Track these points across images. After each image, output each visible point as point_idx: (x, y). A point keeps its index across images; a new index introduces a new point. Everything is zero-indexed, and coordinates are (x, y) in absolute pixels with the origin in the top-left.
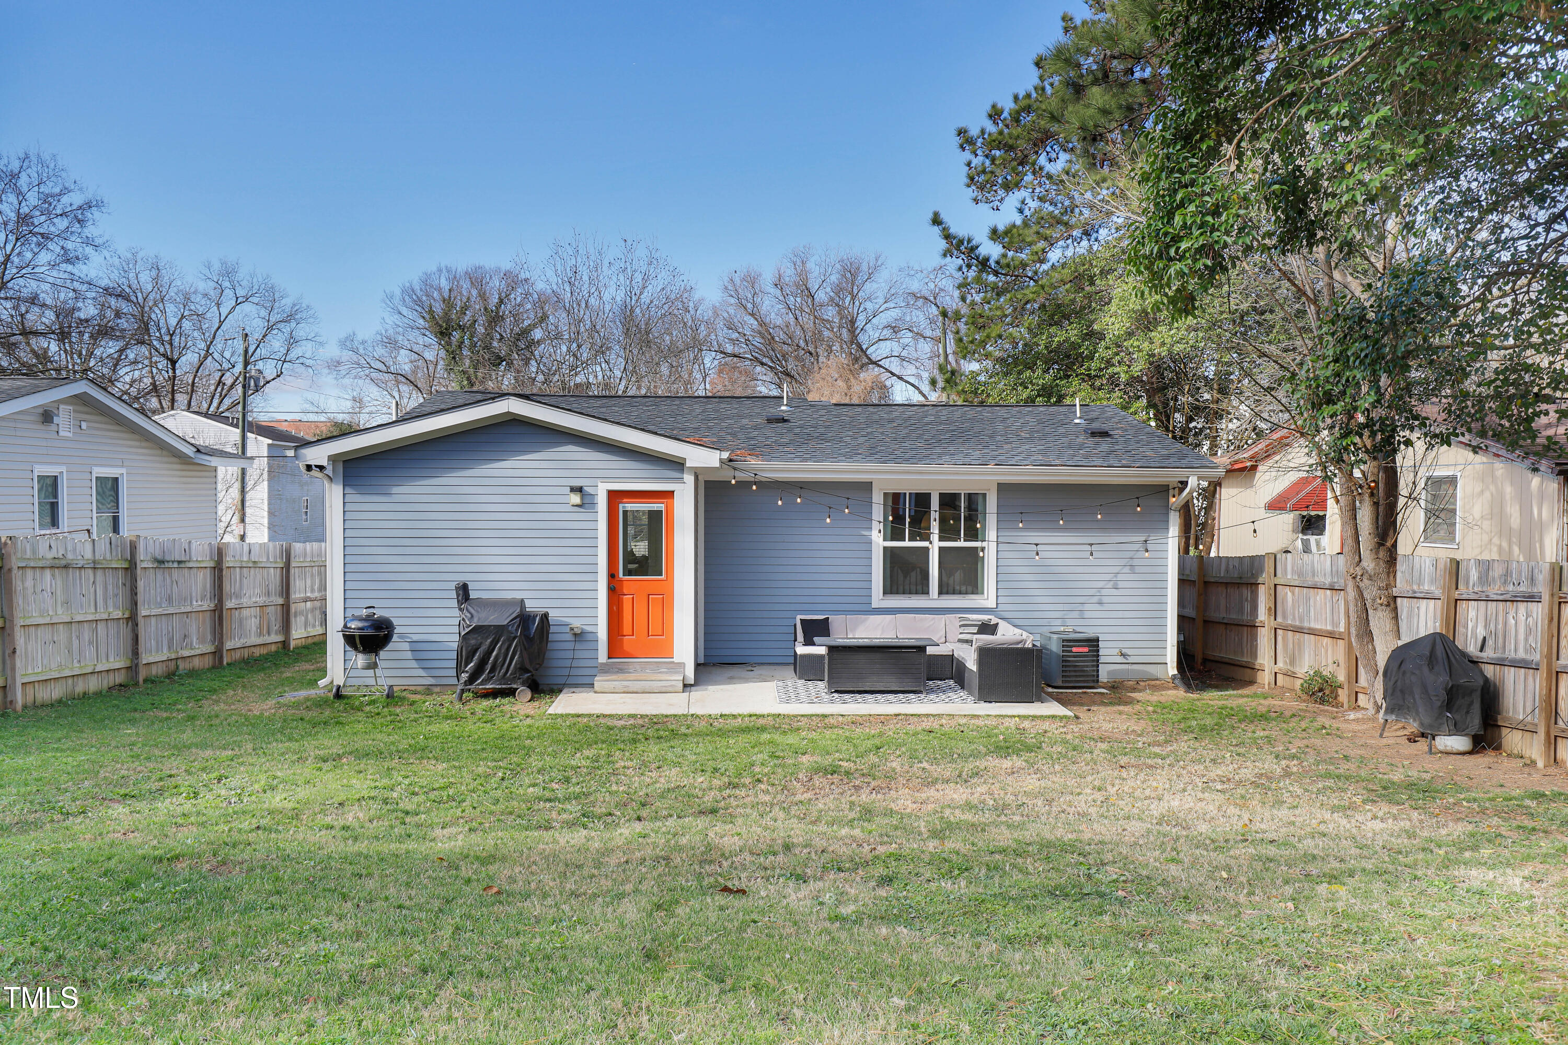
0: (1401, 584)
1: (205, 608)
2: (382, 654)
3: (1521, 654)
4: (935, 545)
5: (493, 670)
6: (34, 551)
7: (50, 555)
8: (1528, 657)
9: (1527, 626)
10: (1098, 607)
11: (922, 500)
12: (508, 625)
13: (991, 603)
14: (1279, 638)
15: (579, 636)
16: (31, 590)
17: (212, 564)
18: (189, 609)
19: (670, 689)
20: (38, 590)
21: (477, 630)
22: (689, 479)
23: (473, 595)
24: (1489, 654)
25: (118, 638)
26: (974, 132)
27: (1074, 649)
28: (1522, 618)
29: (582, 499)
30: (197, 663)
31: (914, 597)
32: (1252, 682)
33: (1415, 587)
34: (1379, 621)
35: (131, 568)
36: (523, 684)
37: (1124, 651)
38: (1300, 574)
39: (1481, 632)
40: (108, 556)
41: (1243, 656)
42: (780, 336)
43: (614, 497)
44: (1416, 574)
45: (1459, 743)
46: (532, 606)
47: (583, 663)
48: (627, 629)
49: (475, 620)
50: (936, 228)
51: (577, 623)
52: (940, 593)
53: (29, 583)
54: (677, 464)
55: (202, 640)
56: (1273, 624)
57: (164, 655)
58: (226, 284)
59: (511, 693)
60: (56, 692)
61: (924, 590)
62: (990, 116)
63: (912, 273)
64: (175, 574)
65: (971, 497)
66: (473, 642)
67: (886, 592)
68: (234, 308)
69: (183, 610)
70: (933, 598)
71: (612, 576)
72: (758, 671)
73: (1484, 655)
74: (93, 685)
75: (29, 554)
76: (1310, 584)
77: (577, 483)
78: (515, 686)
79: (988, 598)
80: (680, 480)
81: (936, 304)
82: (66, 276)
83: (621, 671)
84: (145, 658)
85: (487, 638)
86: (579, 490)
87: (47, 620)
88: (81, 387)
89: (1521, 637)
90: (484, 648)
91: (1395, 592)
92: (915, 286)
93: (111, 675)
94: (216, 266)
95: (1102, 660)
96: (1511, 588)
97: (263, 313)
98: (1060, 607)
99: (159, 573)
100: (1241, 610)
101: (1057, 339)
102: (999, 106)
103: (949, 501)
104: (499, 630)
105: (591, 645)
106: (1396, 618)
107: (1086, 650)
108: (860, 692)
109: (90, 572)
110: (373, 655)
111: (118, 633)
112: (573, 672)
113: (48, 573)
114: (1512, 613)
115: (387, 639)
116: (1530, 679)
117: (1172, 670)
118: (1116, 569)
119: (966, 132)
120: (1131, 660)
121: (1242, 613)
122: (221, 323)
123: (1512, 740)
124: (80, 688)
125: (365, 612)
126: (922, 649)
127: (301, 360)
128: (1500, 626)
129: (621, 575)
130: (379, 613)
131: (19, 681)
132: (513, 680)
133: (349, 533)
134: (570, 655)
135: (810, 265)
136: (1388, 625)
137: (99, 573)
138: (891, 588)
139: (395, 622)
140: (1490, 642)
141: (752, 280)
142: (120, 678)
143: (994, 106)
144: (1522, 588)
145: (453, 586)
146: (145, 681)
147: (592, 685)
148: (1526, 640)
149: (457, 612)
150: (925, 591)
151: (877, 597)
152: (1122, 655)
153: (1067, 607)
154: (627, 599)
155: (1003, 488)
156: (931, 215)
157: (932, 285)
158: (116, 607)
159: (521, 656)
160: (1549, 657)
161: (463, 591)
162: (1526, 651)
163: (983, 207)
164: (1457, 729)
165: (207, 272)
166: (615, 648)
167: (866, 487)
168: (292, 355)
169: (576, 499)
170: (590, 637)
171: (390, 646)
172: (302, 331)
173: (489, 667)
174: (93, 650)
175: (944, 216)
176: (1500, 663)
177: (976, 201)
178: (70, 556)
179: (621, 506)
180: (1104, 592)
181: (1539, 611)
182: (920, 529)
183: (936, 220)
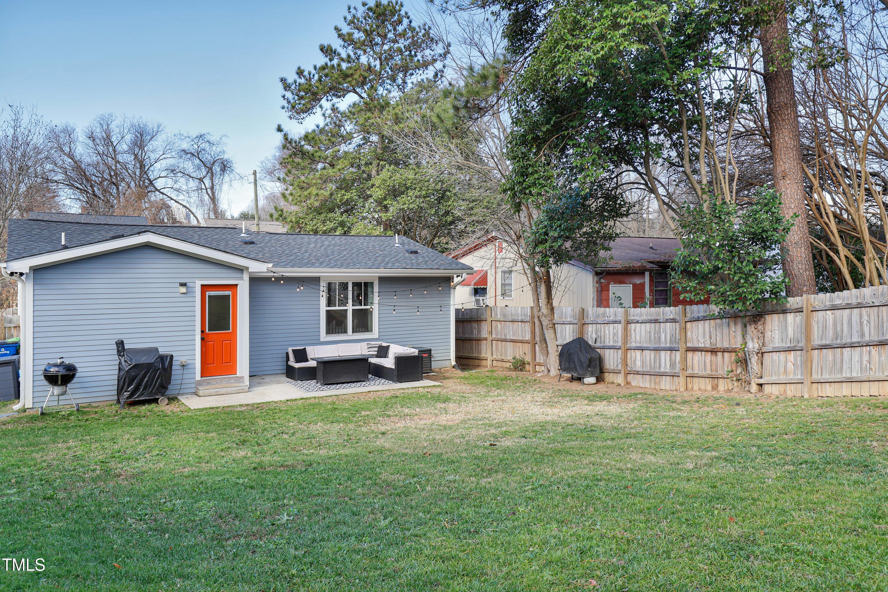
0: (557, 318)
2: (69, 385)
3: (611, 344)
4: (350, 308)
5: (144, 389)
8: (615, 345)
9: (614, 333)
10: (421, 335)
11: (344, 286)
12: (154, 363)
13: (376, 336)
14: (494, 345)
15: (186, 366)
19: (241, 391)
21: (136, 366)
22: (246, 278)
23: (126, 347)
24: (598, 344)
26: (290, 80)
27: (423, 355)
28: (611, 330)
29: (187, 290)
31: (341, 335)
32: (478, 366)
33: (564, 320)
34: (549, 334)
36: (162, 395)
38: (504, 316)
39: (594, 336)
41: (473, 353)
42: (90, 170)
43: (205, 288)
44: (564, 314)
45: (592, 380)
46: (163, 351)
47: (187, 381)
48: (210, 361)
49: (134, 361)
50: (279, 133)
51: (185, 359)
52: (353, 332)
54: (240, 270)
56: (491, 339)
59: (155, 401)
61: (343, 331)
62: (298, 73)
63: (183, 137)
65: (366, 284)
66: (133, 374)
67: (328, 333)
70: (350, 335)
71: (202, 332)
72: (267, 379)
73: (596, 345)
76: (510, 320)
77: (183, 281)
78: (157, 397)
79: (375, 333)
80: (242, 278)
81: (199, 158)
83: (209, 383)
85: (142, 371)
86: (183, 285)
89: (611, 337)
90: (139, 377)
91: (554, 322)
92: (185, 146)
95: (432, 359)
96: (606, 318)
100: (472, 333)
101: (346, 197)
102: (302, 68)
103: (357, 286)
104: (149, 366)
105: (191, 371)
106: (555, 333)
107: (427, 355)
110: (64, 387)
112: (183, 387)
114: (607, 328)
115: (72, 377)
116: (616, 353)
117: (454, 363)
119: (285, 80)
120: (436, 359)
121: (473, 334)
123: (609, 377)
125: (59, 361)
128: (602, 333)
129: (207, 331)
130: (67, 361)
132: (157, 394)
134: (182, 377)
135: (113, 126)
136: (553, 336)
138: (329, 331)
139: (77, 365)
140: (598, 340)
141: (68, 132)
143: (299, 68)
144: (611, 318)
145: (111, 342)
147: (194, 393)
148: (613, 338)
149: (116, 357)
150: (345, 332)
151: (323, 336)
153: (408, 336)
154: (211, 344)
155: (382, 280)
156: (276, 127)
157: (196, 146)
159: (162, 380)
160: (624, 344)
161: (120, 344)
162: (613, 342)
163: (294, 121)
164: (592, 375)
166: (205, 371)
167: (317, 280)
169: (183, 290)
170: (191, 366)
171: (75, 380)
173: (142, 388)
175: (283, 127)
176: (603, 348)
177: (290, 117)
179: (207, 293)
181: (619, 327)
183: (280, 129)
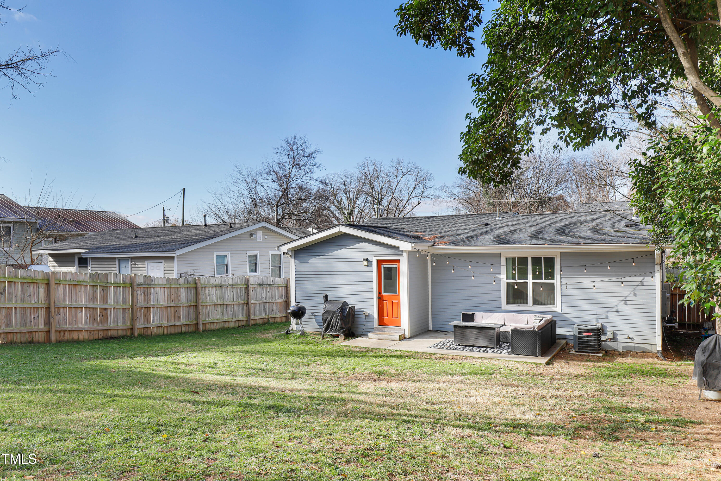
1: (281, 301)
2: (302, 319)
4: (530, 282)
5: (332, 327)
6: (209, 282)
7: (215, 283)
10: (616, 313)
11: (524, 261)
13: (557, 310)
15: (368, 316)
16: (207, 294)
17: (285, 286)
18: (274, 301)
19: (395, 339)
20: (211, 294)
21: (327, 312)
22: (405, 254)
23: (329, 299)
25: (243, 310)
27: (584, 334)
29: (368, 263)
30: (278, 320)
31: (521, 305)
35: (247, 288)
36: (342, 333)
37: (630, 336)
40: (239, 283)
43: (380, 262)
46: (351, 303)
47: (369, 327)
48: (385, 314)
49: (328, 308)
51: (367, 311)
52: (532, 304)
53: (207, 292)
55: (280, 312)
57: (263, 316)
58: (399, 168)
59: (338, 336)
60: (217, 327)
61: (526, 302)
64: (268, 289)
65: (547, 259)
66: (325, 317)
67: (508, 302)
68: (402, 178)
69: (271, 301)
70: (530, 306)
71: (379, 293)
74: (232, 325)
75: (207, 283)
77: (366, 257)
78: (339, 334)
79: (557, 307)
80: (402, 255)
82: (308, 178)
83: (382, 331)
84: (253, 317)
85: (330, 315)
86: (367, 260)
87: (213, 304)
88: (264, 224)
90: (329, 319)
93: (240, 322)
94: (396, 161)
95: (619, 340)
97: (414, 178)
98: (595, 313)
99: (261, 289)
103: (536, 261)
104: (334, 312)
105: (372, 320)
107: (591, 334)
108: (468, 346)
109: (231, 289)
110: (299, 320)
111: (243, 308)
113: (214, 289)
115: (303, 314)
117: (659, 348)
118: (626, 295)
120: (635, 341)
122: (398, 183)
124: (227, 325)
125: (296, 304)
126: (494, 329)
127: (429, 196)
129: (383, 293)
130: (302, 305)
131: (201, 323)
132: (339, 331)
133: (297, 276)
134: (364, 323)
137: (235, 289)
138: (510, 301)
139: (306, 308)
142: (243, 323)
145: (322, 295)
146: (252, 325)
147: (368, 335)
149: (323, 305)
150: (528, 303)
151: (504, 305)
152: (629, 338)
153: (598, 313)
154: (385, 302)
155: (563, 255)
158: (241, 300)
159: (341, 322)
161: (326, 298)
165: (392, 164)
166: (381, 322)
167: (498, 255)
168: (424, 195)
169: (365, 263)
170: (371, 317)
171: (305, 317)
172: (428, 184)
173: (331, 326)
174: (232, 314)
178: (223, 283)
179: (382, 266)
180: (619, 306)
182: (523, 274)
